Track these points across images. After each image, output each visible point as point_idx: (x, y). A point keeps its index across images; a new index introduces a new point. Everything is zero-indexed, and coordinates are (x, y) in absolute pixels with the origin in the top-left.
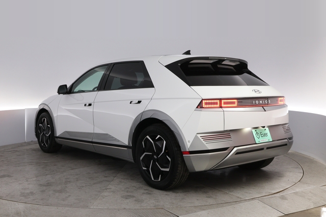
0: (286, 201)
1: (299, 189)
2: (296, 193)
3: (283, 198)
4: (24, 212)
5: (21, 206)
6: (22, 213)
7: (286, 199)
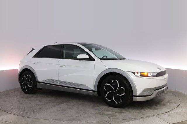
0: (171, 117)
1: (178, 110)
2: (176, 113)
6: (30, 123)
7: (171, 116)
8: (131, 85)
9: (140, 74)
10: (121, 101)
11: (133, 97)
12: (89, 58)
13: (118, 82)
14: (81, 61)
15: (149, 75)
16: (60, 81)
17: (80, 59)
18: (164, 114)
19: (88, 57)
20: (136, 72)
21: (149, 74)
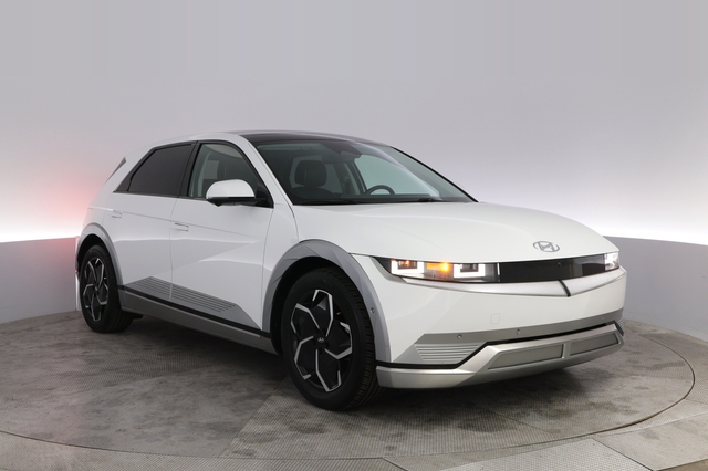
0: (656, 441)
1: (684, 414)
2: (677, 424)
3: (649, 435)
4: (73, 465)
5: (67, 454)
6: (70, 468)
7: (655, 437)
8: (370, 312)
9: (425, 267)
10: (340, 383)
11: (378, 368)
12: (253, 195)
13: (330, 297)
14: (223, 207)
15: (458, 274)
16: (174, 286)
17: (218, 201)
18: (626, 429)
19: (249, 192)
20: (397, 260)
21: (457, 269)
